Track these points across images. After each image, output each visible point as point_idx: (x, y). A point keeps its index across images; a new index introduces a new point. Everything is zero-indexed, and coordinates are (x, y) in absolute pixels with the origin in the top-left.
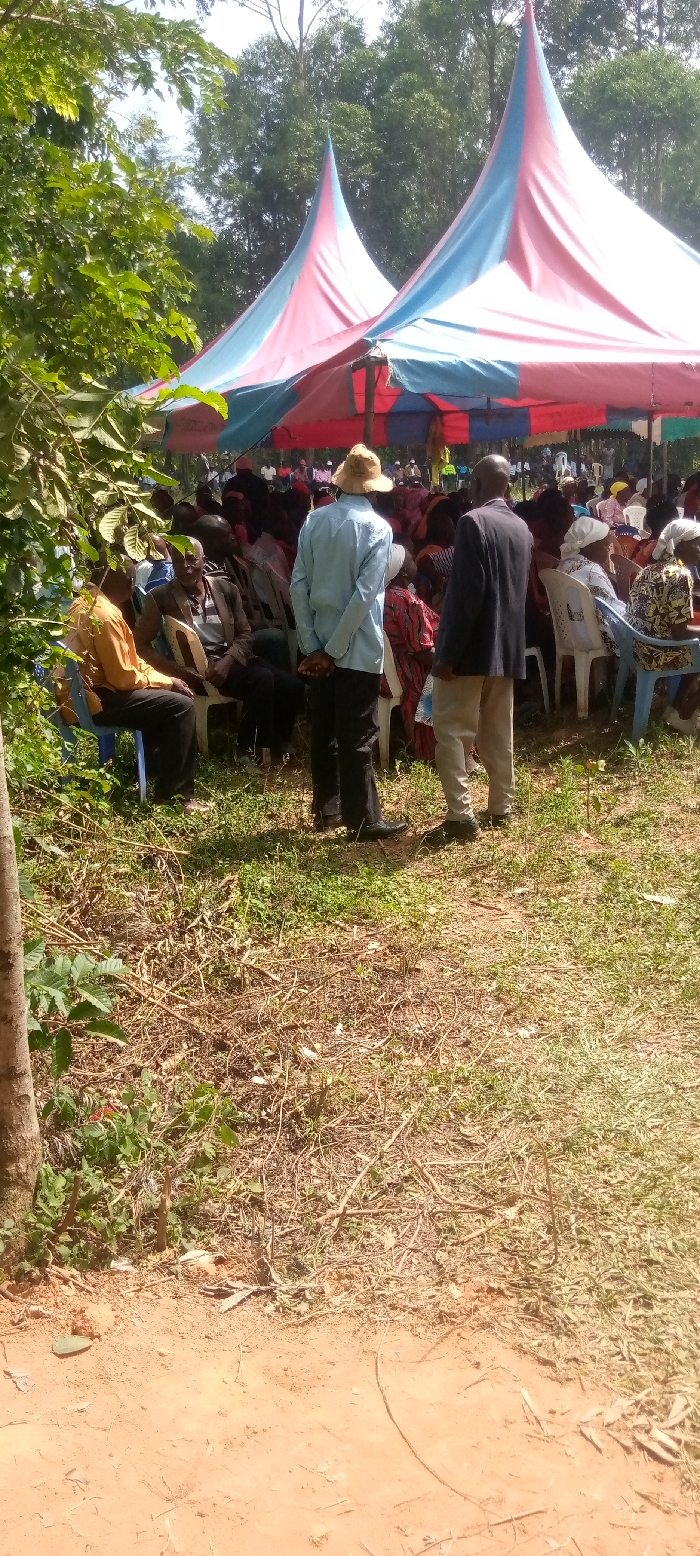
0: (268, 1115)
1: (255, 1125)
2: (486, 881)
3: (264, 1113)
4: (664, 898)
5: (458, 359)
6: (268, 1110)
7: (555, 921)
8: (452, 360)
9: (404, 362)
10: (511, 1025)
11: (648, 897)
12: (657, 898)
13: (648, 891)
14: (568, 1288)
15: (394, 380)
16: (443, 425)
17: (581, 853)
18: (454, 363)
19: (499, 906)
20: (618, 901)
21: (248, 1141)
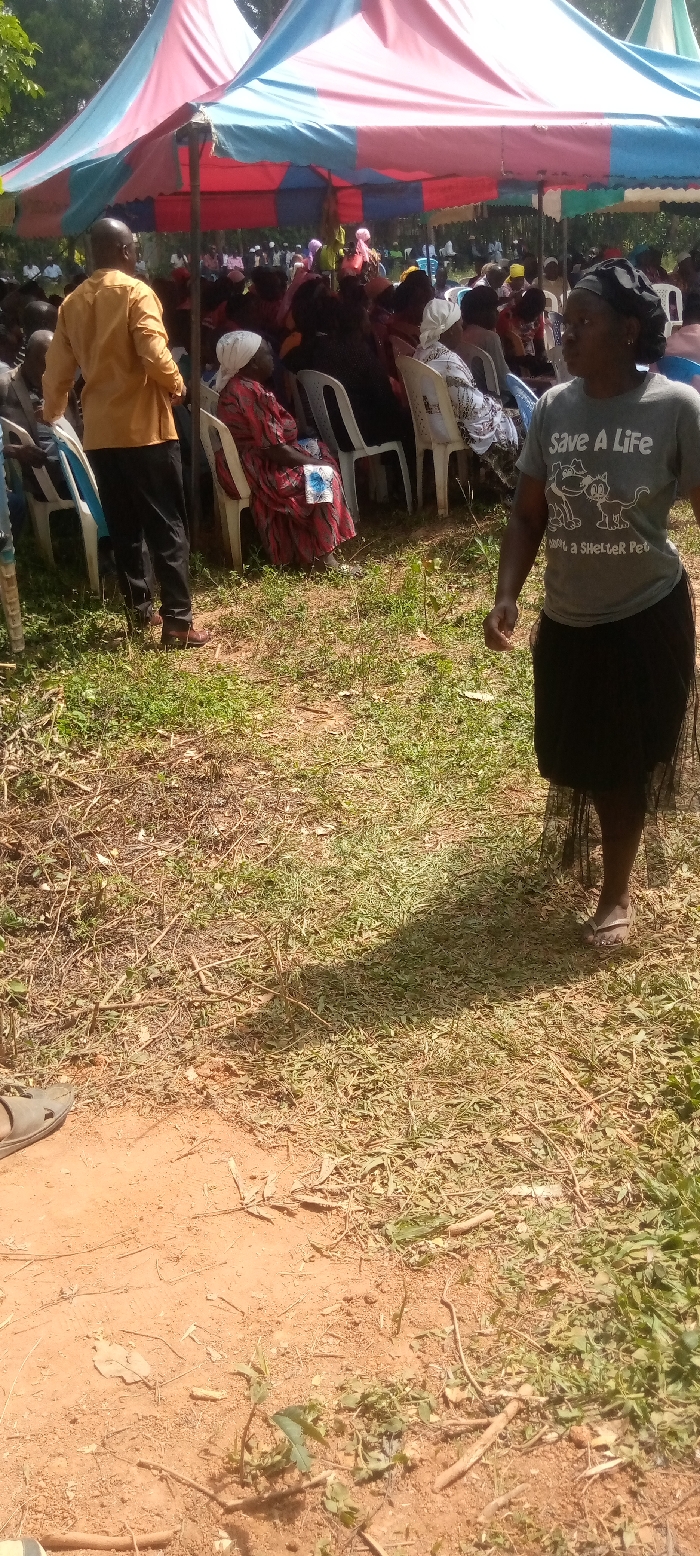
0: (46, 919)
1: (35, 929)
2: (315, 685)
3: (42, 918)
4: (484, 696)
5: (288, 124)
6: (47, 915)
7: (376, 722)
8: (281, 124)
9: (229, 127)
10: (310, 823)
11: (469, 694)
12: (477, 695)
13: (472, 690)
14: (300, 1064)
15: (219, 148)
16: (337, 202)
17: (414, 654)
18: (284, 128)
19: (325, 709)
20: (440, 700)
21: (24, 944)
